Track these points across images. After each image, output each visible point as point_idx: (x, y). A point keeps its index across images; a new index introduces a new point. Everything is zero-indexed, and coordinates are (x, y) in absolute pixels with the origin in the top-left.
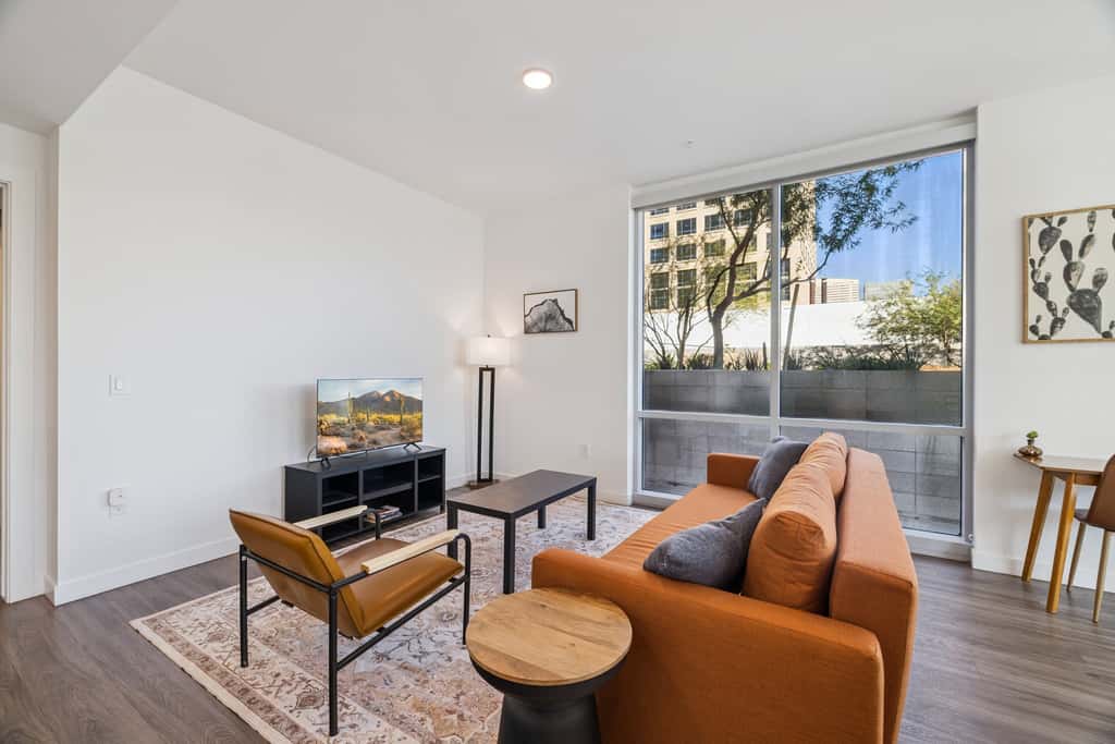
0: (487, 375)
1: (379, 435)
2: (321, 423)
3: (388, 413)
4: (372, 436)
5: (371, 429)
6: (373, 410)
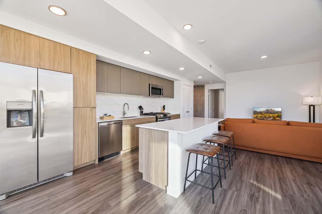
0: (312, 107)
6: (268, 114)
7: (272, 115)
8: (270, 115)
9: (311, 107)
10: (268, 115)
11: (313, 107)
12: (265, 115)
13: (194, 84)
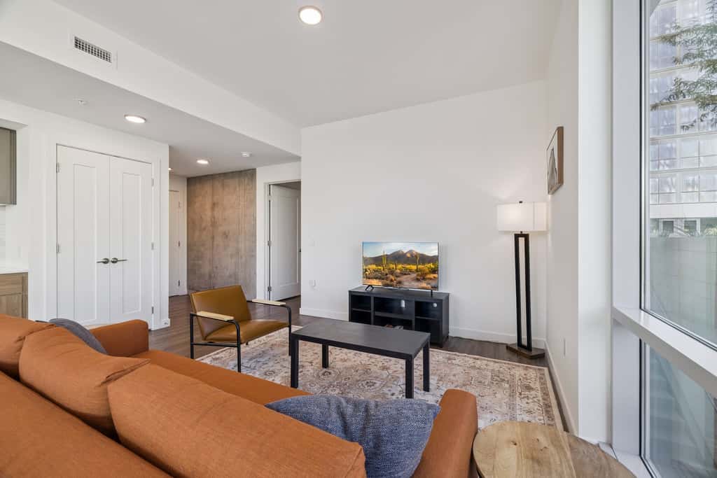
0: (522, 241)
1: (403, 278)
2: (366, 271)
3: (409, 264)
4: (398, 279)
5: (398, 275)
6: (399, 262)
7: (414, 267)
8: (408, 266)
9: (520, 239)
10: (400, 266)
11: (523, 239)
12: (392, 266)
13: (170, 169)
